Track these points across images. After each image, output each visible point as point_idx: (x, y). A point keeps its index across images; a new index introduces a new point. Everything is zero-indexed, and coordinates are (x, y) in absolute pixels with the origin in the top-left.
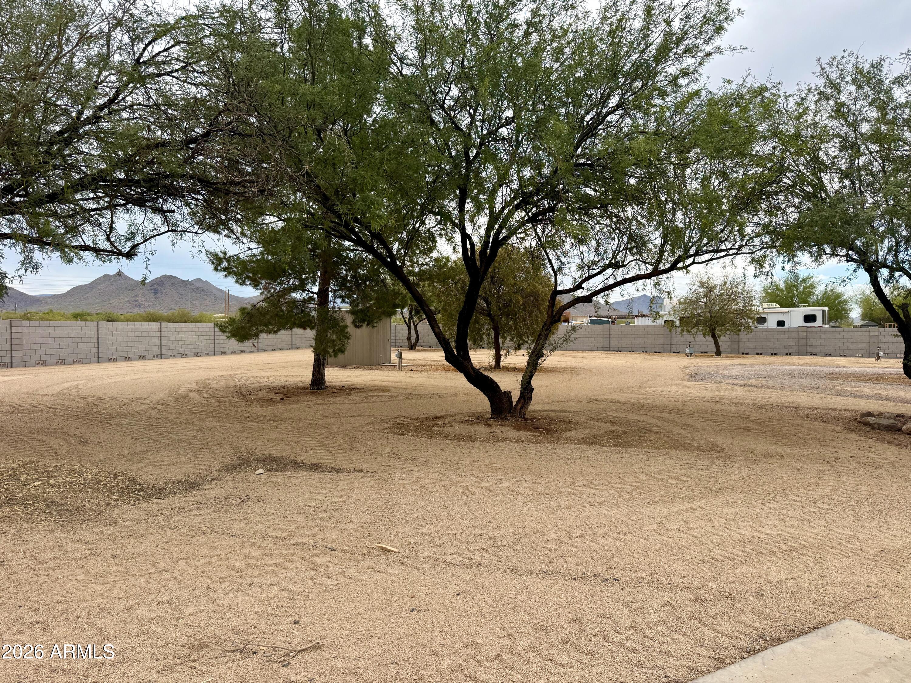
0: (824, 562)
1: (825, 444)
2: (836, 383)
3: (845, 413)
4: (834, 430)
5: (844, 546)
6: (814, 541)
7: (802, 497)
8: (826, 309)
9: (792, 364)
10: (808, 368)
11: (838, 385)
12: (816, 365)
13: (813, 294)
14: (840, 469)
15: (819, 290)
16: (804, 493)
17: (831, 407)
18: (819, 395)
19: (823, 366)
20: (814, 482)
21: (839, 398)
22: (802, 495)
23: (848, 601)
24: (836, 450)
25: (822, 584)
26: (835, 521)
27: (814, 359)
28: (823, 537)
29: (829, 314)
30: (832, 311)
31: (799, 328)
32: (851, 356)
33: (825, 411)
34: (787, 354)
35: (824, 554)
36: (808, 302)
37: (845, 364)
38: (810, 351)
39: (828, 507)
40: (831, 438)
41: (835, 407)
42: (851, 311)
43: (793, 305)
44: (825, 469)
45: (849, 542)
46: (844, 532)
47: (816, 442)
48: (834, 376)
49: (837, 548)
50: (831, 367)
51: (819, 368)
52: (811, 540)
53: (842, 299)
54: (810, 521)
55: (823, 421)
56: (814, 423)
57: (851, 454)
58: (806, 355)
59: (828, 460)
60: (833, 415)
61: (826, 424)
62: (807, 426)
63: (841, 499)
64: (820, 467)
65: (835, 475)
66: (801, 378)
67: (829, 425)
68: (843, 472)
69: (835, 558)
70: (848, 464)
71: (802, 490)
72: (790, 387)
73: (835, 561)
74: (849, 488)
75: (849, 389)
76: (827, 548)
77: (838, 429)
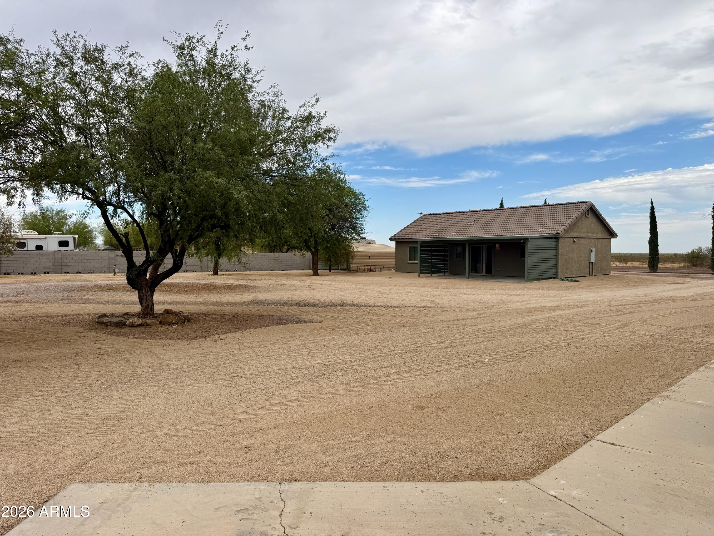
0: (58, 442)
1: (69, 343)
2: (83, 294)
3: (88, 317)
4: (77, 331)
5: (76, 423)
6: (51, 426)
7: (45, 391)
8: (76, 236)
9: (48, 281)
10: (62, 283)
11: (85, 296)
12: (69, 281)
13: (66, 224)
14: (79, 361)
15: (71, 221)
16: (47, 387)
17: (77, 313)
18: (68, 305)
19: (73, 281)
20: (57, 376)
21: (84, 305)
22: (45, 389)
23: (75, 468)
24: (77, 347)
25: (55, 461)
26: (70, 405)
27: (68, 276)
28: (59, 421)
29: (79, 240)
30: (81, 239)
31: (55, 251)
32: (96, 273)
33: (72, 317)
34: (45, 273)
35: (59, 435)
36: (62, 231)
37: (91, 279)
38: (65, 270)
39: (66, 394)
40: (74, 338)
41: (81, 312)
42: (96, 238)
43: (50, 233)
44: (67, 363)
45: (80, 419)
46: (77, 412)
47: (62, 343)
48: (81, 289)
49: (70, 427)
50: (80, 281)
51: (71, 283)
52: (49, 426)
53: (88, 229)
54: (49, 410)
55: (70, 325)
56: (62, 327)
57: (88, 348)
58: (61, 273)
59: (70, 356)
60: (78, 319)
61: (71, 327)
62: (56, 331)
63: (77, 386)
64: (63, 363)
65: (75, 367)
66: (55, 292)
67: (74, 327)
68: (81, 364)
69: (67, 435)
70: (86, 356)
71: (46, 385)
72: (45, 300)
73: (68, 438)
74: (85, 376)
75: (92, 298)
76: (61, 429)
77: (80, 330)
